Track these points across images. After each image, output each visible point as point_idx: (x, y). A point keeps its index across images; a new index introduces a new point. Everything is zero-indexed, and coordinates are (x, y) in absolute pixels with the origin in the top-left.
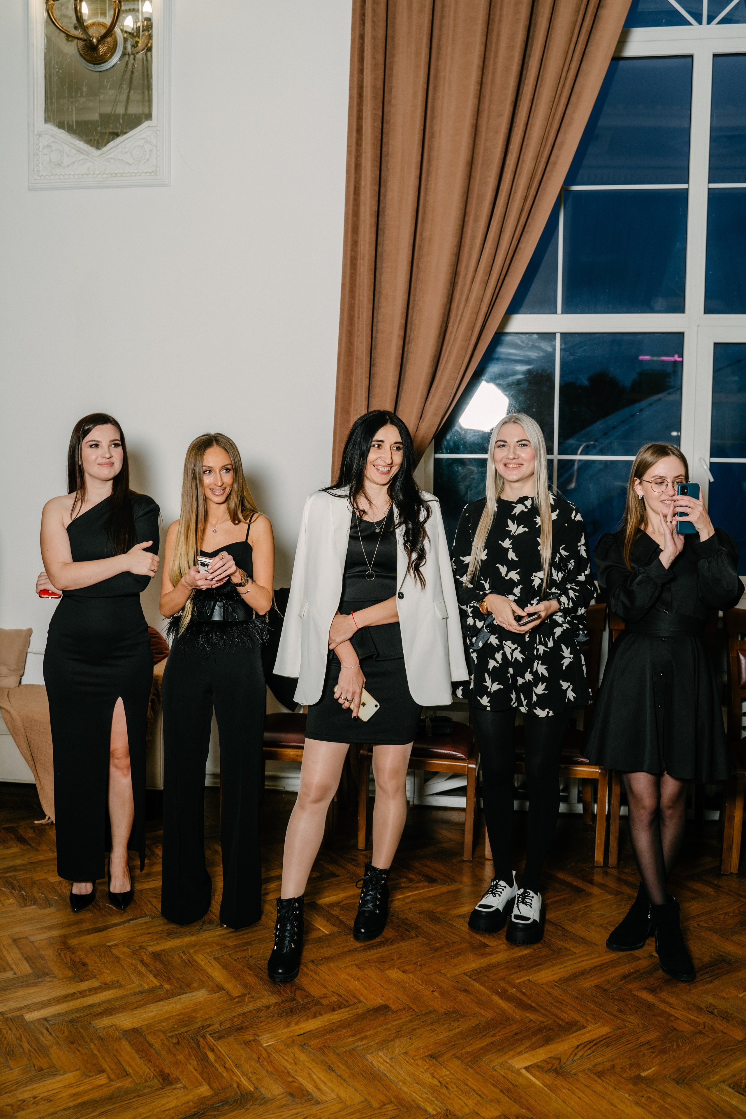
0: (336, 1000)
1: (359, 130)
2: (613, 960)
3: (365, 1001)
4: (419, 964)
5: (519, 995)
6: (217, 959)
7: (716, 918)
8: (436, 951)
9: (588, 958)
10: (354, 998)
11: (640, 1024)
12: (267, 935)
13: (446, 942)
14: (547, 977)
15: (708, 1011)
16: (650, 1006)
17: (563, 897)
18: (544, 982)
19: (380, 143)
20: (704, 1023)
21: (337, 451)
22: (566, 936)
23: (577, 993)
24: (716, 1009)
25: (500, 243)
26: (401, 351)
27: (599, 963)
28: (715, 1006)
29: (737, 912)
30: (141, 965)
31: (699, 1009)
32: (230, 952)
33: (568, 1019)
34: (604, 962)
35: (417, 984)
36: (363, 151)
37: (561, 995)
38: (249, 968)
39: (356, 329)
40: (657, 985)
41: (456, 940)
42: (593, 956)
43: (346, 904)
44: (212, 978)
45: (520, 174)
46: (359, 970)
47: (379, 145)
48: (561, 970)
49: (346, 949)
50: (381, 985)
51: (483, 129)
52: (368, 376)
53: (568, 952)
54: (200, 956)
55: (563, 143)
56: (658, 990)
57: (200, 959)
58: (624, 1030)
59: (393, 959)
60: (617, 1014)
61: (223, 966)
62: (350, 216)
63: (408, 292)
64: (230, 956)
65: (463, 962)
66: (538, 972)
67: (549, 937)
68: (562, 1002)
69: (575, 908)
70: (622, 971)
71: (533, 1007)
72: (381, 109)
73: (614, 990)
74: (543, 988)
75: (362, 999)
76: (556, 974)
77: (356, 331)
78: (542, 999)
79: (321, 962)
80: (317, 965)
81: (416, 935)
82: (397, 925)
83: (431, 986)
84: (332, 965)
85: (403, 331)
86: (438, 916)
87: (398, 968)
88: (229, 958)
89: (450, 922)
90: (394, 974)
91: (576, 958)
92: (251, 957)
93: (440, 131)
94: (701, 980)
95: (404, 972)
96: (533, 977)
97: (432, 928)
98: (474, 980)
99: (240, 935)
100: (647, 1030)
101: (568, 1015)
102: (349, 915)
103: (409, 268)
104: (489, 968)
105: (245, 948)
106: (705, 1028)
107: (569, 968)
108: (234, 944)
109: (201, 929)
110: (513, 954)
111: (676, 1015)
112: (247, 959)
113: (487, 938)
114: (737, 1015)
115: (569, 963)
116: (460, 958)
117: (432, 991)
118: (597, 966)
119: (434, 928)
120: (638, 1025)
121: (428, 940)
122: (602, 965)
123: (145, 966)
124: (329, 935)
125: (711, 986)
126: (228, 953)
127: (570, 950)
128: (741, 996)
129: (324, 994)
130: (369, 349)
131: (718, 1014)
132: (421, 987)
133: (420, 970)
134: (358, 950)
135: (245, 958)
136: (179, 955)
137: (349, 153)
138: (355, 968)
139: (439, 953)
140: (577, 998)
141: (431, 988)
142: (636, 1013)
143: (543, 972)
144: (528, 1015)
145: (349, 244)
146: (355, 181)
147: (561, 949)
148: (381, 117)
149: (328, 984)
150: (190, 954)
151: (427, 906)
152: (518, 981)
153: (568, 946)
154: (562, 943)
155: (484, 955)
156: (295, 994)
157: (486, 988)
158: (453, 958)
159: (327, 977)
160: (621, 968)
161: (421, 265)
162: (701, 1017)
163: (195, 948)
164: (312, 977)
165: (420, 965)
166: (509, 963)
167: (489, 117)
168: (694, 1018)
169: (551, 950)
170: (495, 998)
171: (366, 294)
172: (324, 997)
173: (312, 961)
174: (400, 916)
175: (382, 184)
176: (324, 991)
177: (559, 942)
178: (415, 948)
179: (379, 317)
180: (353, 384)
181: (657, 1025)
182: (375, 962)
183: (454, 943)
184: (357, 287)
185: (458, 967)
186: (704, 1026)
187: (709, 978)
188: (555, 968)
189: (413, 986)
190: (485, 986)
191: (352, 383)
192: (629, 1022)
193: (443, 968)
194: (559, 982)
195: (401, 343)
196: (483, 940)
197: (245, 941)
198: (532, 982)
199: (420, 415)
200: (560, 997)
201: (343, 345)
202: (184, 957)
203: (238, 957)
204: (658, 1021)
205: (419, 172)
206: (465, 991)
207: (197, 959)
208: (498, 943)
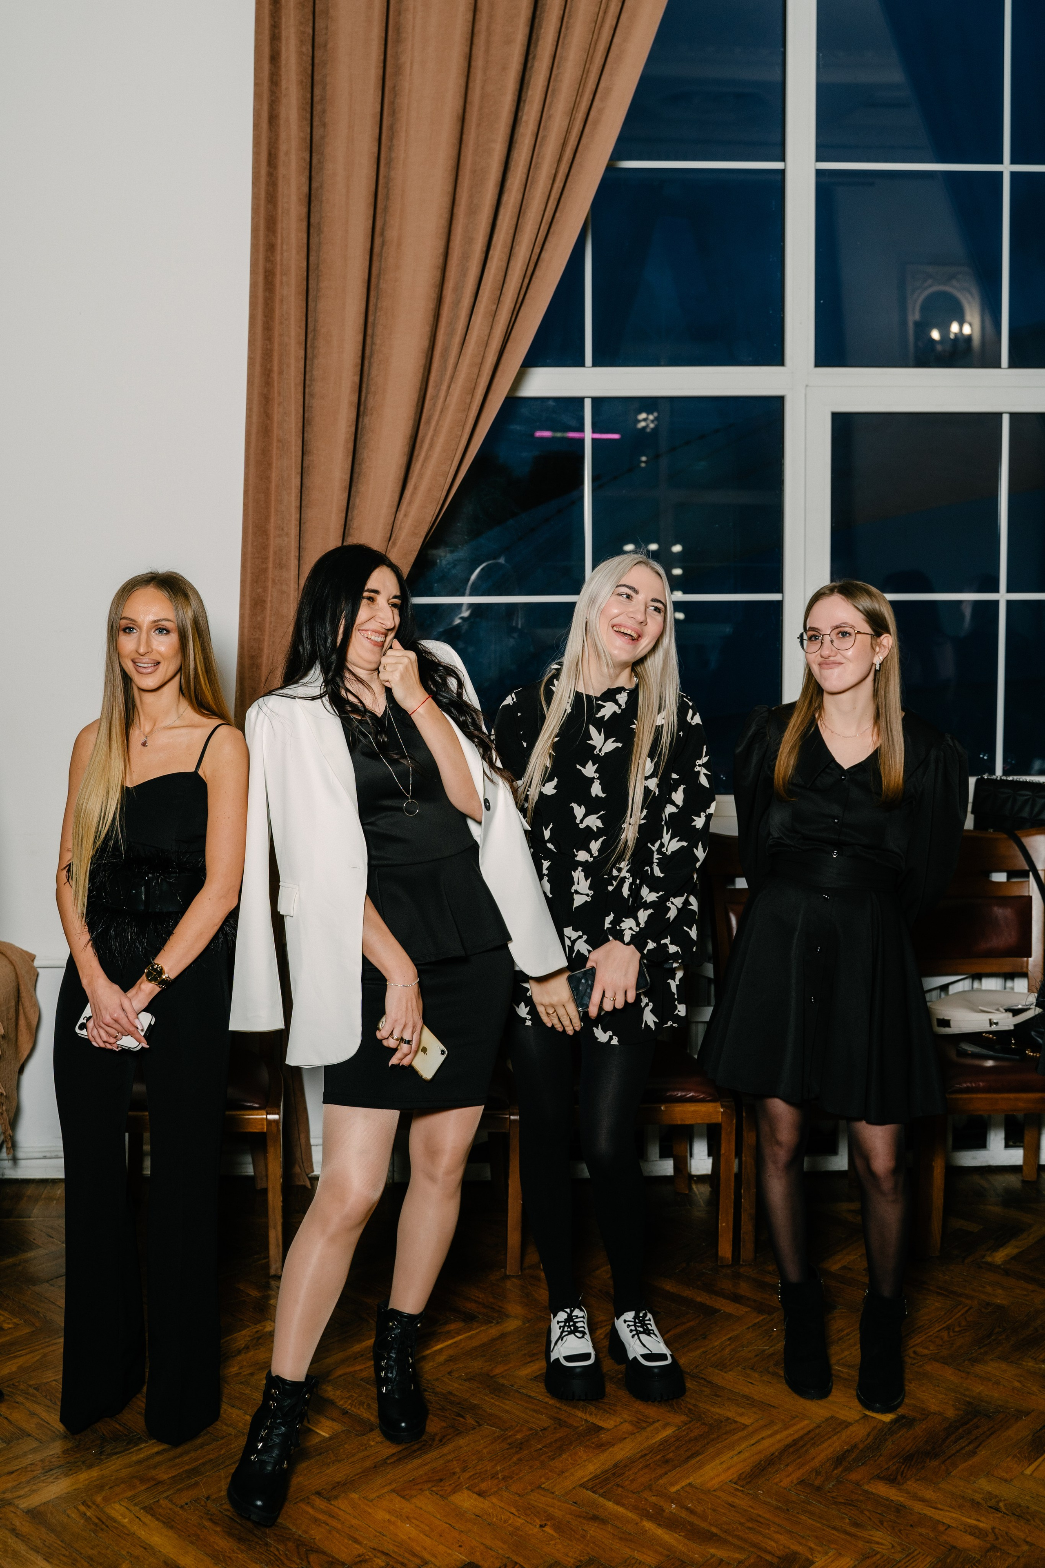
0: (383, 1564)
1: (275, 58)
2: (809, 1432)
3: (433, 1560)
4: (500, 1476)
5: (684, 1514)
6: (148, 1509)
7: (937, 1337)
8: (521, 1448)
9: (769, 1432)
10: (413, 1556)
11: (896, 1545)
12: (223, 1452)
13: (531, 1429)
14: (718, 1476)
15: (990, 1507)
16: (899, 1509)
17: (688, 1325)
18: (716, 1486)
19: (310, 80)
20: (993, 1529)
21: (248, 598)
22: (720, 1396)
23: (776, 1500)
24: (1001, 1501)
25: (514, 251)
26: (353, 429)
27: (790, 1440)
28: (997, 1496)
29: (964, 1323)
30: (15, 1538)
31: (976, 1505)
32: (169, 1493)
33: (779, 1550)
34: (796, 1436)
35: (511, 1516)
36: (284, 92)
37: (752, 1508)
38: (211, 1520)
39: (276, 391)
40: (894, 1468)
41: (546, 1425)
42: (776, 1428)
43: (340, 1376)
44: (152, 1548)
45: (544, 137)
46: (403, 1500)
47: (309, 84)
48: (735, 1458)
49: (368, 1463)
50: (451, 1526)
51: (479, 62)
52: (300, 470)
53: (734, 1426)
54: (117, 1506)
55: (609, 90)
56: (899, 1477)
57: (118, 1511)
58: (875, 1559)
59: (454, 1473)
60: (853, 1530)
61: (164, 1523)
62: (262, 202)
63: (363, 329)
64: (171, 1501)
65: (573, 1464)
66: (700, 1467)
67: (693, 1401)
68: (759, 1519)
69: (716, 1344)
70: (831, 1450)
71: (716, 1535)
72: (311, 25)
73: (831, 1486)
74: (719, 1498)
75: (427, 1557)
76: (729, 1468)
77: (276, 395)
78: (724, 1519)
79: (334, 1493)
80: (329, 1500)
81: (477, 1422)
82: (438, 1407)
83: (536, 1516)
84: (354, 1496)
85: (357, 395)
86: (501, 1381)
87: (468, 1488)
88: (170, 1505)
89: (525, 1391)
90: (466, 1501)
91: (751, 1435)
92: (208, 1498)
93: (412, 63)
94: (957, 1452)
95: (481, 1494)
96: (696, 1479)
97: (499, 1406)
98: (601, 1495)
99: (175, 1458)
100: (910, 1554)
101: (776, 1542)
102: (351, 1396)
103: (365, 290)
104: (617, 1470)
105: (193, 1481)
106: (997, 1539)
107: (746, 1455)
108: (170, 1476)
109: (101, 1453)
110: (647, 1438)
111: (945, 1521)
112: (203, 1503)
113: (596, 1415)
114: (1037, 1508)
115: (744, 1446)
116: (564, 1456)
117: (541, 1526)
118: (788, 1446)
119: (502, 1405)
120: (893, 1546)
121: (502, 1430)
122: (795, 1442)
123: (23, 1541)
124: (331, 1438)
125: (975, 1460)
126: (165, 1495)
127: (736, 1422)
128: (1028, 1472)
129: (359, 1556)
130: (300, 425)
131: (1007, 1509)
132: (519, 1520)
133: (506, 1488)
134: (389, 1461)
135: (197, 1500)
136: (78, 1510)
137: (257, 96)
138: (397, 1499)
139: (525, 1452)
140: (777, 1508)
141: (537, 1521)
142: (882, 1524)
143: (708, 1467)
144: (712, 1551)
145: (262, 249)
146: (270, 143)
147: (722, 1422)
148: (311, 38)
149: (360, 1535)
150: (98, 1506)
151: (476, 1365)
152: (674, 1489)
153: (729, 1414)
154: (718, 1410)
155: (602, 1446)
156: (309, 1562)
157: (627, 1509)
158: (554, 1459)
159: (354, 1522)
160: (825, 1445)
161: (383, 285)
162: (983, 1519)
163: (104, 1493)
164: (327, 1524)
165: (503, 1479)
166: (648, 1457)
167: (488, 43)
168: (975, 1522)
169: (704, 1424)
170: (648, 1525)
171: (293, 334)
172: (361, 1562)
173: (318, 1494)
174: (438, 1390)
175: (314, 150)
176: (358, 1549)
177: (712, 1409)
178: (485, 1448)
179: (315, 373)
180: (273, 485)
181: (922, 1543)
182: (427, 1482)
183: (545, 1429)
184: (277, 322)
185: (567, 1474)
186: (995, 1535)
187: (967, 1445)
188: (725, 1458)
189: (505, 1522)
190: (623, 1505)
191: (270, 482)
192: (878, 1543)
193: (543, 1480)
194: (741, 1483)
195: (354, 415)
196: (593, 1419)
197: (187, 1467)
198: (697, 1488)
199: (389, 535)
200: (752, 1510)
201: (255, 419)
202: (88, 1514)
203: (186, 1501)
204: (921, 1535)
205: (377, 131)
206: (595, 1518)
207: (113, 1514)
208: (615, 1421)
